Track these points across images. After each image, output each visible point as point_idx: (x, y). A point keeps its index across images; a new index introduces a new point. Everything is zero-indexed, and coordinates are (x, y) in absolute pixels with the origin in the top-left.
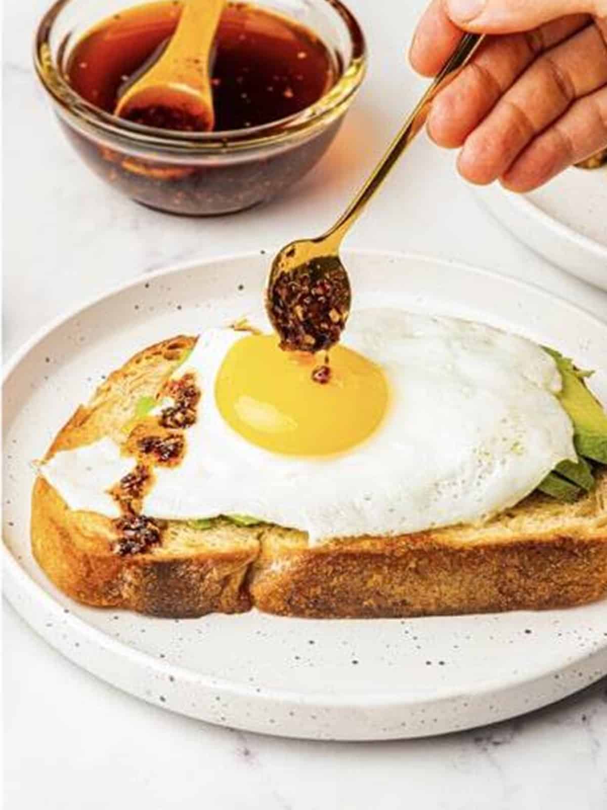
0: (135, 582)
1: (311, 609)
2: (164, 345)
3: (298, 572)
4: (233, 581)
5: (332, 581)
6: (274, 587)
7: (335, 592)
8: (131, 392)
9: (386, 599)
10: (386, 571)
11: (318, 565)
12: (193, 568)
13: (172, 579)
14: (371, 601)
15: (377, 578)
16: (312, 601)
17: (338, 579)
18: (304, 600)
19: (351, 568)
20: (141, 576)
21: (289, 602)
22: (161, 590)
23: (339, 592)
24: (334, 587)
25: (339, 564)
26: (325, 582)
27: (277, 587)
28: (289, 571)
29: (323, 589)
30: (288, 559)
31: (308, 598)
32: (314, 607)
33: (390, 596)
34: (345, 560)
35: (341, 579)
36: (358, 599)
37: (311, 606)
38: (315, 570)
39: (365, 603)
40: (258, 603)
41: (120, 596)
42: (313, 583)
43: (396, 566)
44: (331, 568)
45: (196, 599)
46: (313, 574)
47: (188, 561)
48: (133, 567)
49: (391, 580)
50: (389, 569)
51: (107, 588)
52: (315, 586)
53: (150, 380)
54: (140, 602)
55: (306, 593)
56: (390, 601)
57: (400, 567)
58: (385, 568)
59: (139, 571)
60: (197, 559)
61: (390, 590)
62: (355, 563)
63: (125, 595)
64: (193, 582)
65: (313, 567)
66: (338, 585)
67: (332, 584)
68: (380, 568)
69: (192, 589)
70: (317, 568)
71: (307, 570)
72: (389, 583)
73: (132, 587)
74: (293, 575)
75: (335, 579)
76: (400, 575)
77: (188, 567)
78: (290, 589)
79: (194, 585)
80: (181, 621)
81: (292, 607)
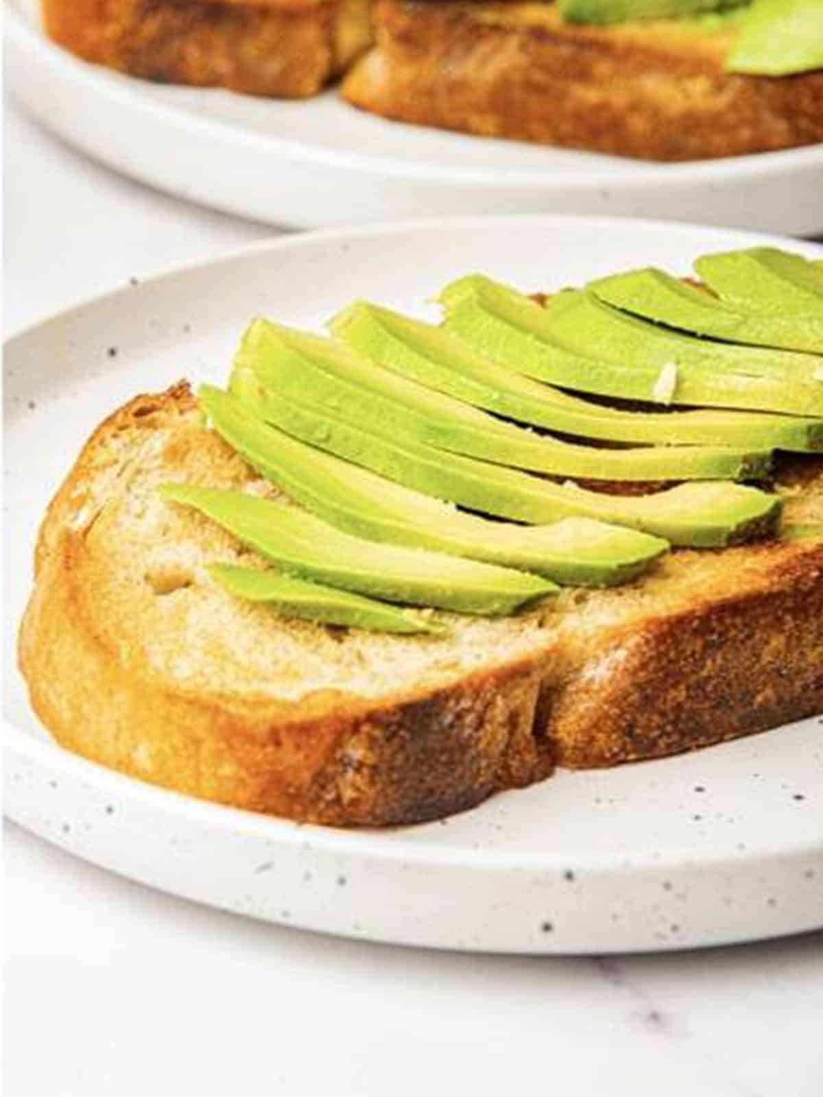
0: (371, 759)
1: (669, 735)
2: (126, 414)
3: (643, 666)
4: (522, 719)
5: (703, 667)
6: (601, 707)
7: (709, 688)
8: (128, 489)
9: (792, 682)
10: (792, 624)
11: (677, 643)
12: (465, 703)
13: (436, 733)
14: (769, 692)
15: (777, 641)
16: (671, 717)
17: (714, 661)
18: (656, 719)
19: (733, 633)
20: (382, 742)
21: (630, 730)
22: (418, 760)
23: (715, 687)
24: (709, 678)
25: (712, 631)
26: (694, 672)
27: (606, 707)
28: (626, 669)
29: (688, 688)
30: (617, 648)
31: (663, 714)
32: (676, 729)
33: (799, 672)
34: (720, 620)
35: (719, 661)
36: (748, 691)
37: (669, 728)
38: (672, 654)
39: (759, 698)
40: (568, 753)
41: (338, 800)
42: (671, 681)
43: (805, 610)
44: (698, 645)
45: (475, 767)
46: (670, 661)
47: (456, 692)
48: (366, 728)
49: (799, 639)
50: (795, 619)
51: (315, 788)
52: (675, 686)
53: (145, 466)
54: (381, 801)
55: (660, 705)
56: (798, 684)
57: (812, 612)
58: (788, 618)
59: (378, 733)
60: (470, 684)
61: (798, 660)
62: (738, 621)
63: (348, 794)
64: (467, 732)
65: (668, 650)
66: (713, 674)
67: (704, 673)
68: (779, 620)
69: (469, 747)
70: (676, 648)
71: (659, 656)
72: (798, 646)
73: (365, 771)
74: (634, 673)
75: (709, 663)
76: (814, 627)
77: (458, 702)
78: (631, 705)
79: (470, 736)
80: (451, 820)
81: (636, 740)
